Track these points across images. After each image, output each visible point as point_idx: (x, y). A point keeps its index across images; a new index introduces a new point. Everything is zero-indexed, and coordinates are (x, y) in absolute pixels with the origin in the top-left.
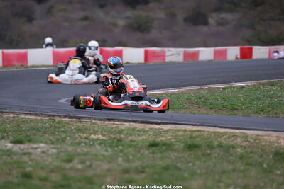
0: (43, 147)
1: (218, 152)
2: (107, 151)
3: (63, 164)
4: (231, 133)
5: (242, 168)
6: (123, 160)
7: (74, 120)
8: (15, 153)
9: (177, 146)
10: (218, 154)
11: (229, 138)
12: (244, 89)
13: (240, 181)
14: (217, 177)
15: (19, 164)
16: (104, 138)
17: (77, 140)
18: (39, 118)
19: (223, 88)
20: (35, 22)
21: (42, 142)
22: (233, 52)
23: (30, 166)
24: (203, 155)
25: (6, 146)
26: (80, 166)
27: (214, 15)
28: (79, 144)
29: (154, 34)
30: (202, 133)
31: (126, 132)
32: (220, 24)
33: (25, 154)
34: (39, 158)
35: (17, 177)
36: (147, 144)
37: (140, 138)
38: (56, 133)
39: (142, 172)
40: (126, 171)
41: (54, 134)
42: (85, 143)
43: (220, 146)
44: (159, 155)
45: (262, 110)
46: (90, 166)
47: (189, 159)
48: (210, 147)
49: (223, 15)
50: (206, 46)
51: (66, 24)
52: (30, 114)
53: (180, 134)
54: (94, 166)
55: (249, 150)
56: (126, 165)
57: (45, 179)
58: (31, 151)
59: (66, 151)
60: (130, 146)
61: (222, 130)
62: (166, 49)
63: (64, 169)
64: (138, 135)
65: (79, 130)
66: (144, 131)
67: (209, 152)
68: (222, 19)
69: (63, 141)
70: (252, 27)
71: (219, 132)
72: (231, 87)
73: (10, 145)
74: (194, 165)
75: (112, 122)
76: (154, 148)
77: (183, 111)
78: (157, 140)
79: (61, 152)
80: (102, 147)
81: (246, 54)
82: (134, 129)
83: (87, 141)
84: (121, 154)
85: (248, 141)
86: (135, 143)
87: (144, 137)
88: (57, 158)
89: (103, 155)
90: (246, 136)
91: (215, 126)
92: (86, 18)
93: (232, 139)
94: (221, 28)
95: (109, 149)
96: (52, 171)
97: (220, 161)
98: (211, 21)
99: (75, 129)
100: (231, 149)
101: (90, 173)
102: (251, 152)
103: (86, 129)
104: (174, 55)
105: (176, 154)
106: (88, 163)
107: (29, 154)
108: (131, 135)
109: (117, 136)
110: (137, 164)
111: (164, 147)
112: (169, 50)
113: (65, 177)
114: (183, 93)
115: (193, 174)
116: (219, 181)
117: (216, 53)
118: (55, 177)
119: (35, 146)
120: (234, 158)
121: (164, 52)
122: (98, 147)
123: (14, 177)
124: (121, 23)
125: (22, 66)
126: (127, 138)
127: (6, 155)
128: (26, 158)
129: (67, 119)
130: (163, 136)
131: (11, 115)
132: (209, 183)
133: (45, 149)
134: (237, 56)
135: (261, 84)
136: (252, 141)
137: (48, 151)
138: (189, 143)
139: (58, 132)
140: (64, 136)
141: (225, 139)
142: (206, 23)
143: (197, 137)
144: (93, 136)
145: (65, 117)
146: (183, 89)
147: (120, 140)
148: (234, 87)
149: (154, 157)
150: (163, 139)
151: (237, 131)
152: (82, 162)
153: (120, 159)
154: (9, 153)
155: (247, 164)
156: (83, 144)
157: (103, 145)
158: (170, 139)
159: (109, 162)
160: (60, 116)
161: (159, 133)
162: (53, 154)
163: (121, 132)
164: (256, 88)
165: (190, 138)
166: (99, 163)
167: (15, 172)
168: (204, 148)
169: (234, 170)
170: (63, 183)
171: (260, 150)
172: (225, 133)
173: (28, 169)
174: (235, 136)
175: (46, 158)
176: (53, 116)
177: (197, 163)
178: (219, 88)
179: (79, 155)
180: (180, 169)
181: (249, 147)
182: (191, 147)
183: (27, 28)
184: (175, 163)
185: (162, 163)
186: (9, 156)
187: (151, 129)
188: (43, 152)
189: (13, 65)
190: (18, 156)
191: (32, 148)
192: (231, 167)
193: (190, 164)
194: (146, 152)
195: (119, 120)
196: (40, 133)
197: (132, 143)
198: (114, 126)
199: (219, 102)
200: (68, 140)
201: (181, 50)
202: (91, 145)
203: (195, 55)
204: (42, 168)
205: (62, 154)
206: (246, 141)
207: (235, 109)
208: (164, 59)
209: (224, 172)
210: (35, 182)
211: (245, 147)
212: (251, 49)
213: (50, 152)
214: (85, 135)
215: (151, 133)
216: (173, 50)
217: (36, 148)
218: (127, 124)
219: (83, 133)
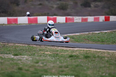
0: (26, 57)
1: (98, 59)
2: (52, 59)
3: (35, 64)
4: (103, 51)
5: (108, 66)
6: (59, 63)
7: (38, 46)
8: (15, 60)
9: (81, 57)
10: (98, 60)
11: (102, 53)
12: (107, 34)
13: (107, 71)
14: (98, 70)
15: (17, 64)
16: (51, 53)
17: (40, 54)
18: (23, 45)
19: (98, 33)
20: (20, 6)
21: (25, 55)
22: (102, 18)
23: (21, 65)
24: (92, 60)
25: (11, 57)
26: (41, 65)
27: (93, 3)
28: (41, 56)
29: (68, 11)
30: (91, 51)
31: (59, 51)
32: (95, 7)
33: (19, 60)
34: (25, 62)
35: (16, 69)
36: (69, 56)
37: (66, 54)
38: (31, 51)
39: (67, 67)
40: (61, 67)
41: (30, 52)
42: (43, 55)
43: (98, 57)
44: (74, 61)
45: (114, 42)
46: (46, 65)
47: (86, 62)
48: (94, 57)
49: (97, 3)
50: (90, 16)
51: (33, 7)
52: (20, 44)
53: (82, 52)
54: (47, 65)
55: (110, 59)
56: (60, 65)
57: (28, 70)
58: (21, 59)
59: (36, 59)
60: (62, 57)
61: (99, 50)
62: (74, 17)
63: (35, 66)
64: (65, 52)
65: (40, 50)
66: (67, 51)
67: (94, 59)
68: (96, 5)
69: (34, 54)
70: (109, 8)
71: (98, 51)
72: (101, 33)
73: (13, 56)
74: (88, 64)
75: (53, 47)
76: (71, 58)
77: (82, 42)
78: (72, 54)
79: (34, 59)
80: (50, 57)
81: (107, 19)
82: (63, 50)
83: (44, 55)
84: (58, 60)
85: (110, 55)
86: (63, 55)
87: (67, 53)
88: (32, 61)
89: (51, 60)
90: (109, 53)
91: (96, 49)
92: (41, 4)
93: (103, 54)
94: (96, 9)
95: (53, 58)
96: (30, 67)
97: (99, 63)
98: (92, 5)
99: (39, 50)
100: (103, 58)
101: (46, 68)
102: (111, 59)
103: (43, 50)
104: (78, 19)
105: (81, 60)
106: (45, 64)
107: (21, 60)
108: (61, 52)
109: (56, 52)
110: (65, 64)
111: (75, 57)
112: (75, 18)
113: (36, 70)
114: (82, 35)
115: (88, 68)
116: (99, 71)
117: (95, 19)
118: (32, 69)
119: (23, 57)
120: (104, 62)
121: (74, 18)
122: (49, 57)
123: (15, 69)
124: (55, 6)
125: (15, 24)
126: (60, 53)
127: (11, 60)
128: (19, 62)
129: (35, 46)
130: (75, 53)
131: (12, 44)
132: (95, 72)
133: (27, 58)
134: (103, 20)
135: (114, 31)
136: (111, 55)
137: (28, 59)
138: (86, 55)
139: (32, 51)
140: (34, 52)
141: (100, 54)
142: (90, 6)
143: (89, 53)
144: (46, 53)
145: (34, 45)
146: (82, 33)
147: (57, 54)
148: (103, 33)
149: (71, 61)
150: (75, 54)
151: (105, 51)
152: (43, 63)
153: (58, 62)
154: (12, 59)
155: (110, 64)
156: (42, 56)
157: (50, 56)
158: (78, 54)
159: (53, 63)
160: (32, 44)
161: (73, 51)
162: (30, 60)
163: (57, 51)
164: (112, 33)
165: (86, 53)
166: (49, 64)
167: (15, 67)
168: (92, 57)
169: (105, 67)
170: (35, 72)
171: (115, 58)
172: (100, 52)
173: (21, 66)
174: (104, 53)
175: (27, 62)
176: (29, 44)
177: (90, 64)
178: (96, 33)
179: (41, 60)
180: (82, 66)
181: (110, 57)
182: (87, 57)
183: (16, 8)
184: (80, 64)
185: (75, 64)
186: (12, 61)
187: (70, 50)
188: (26, 59)
189: (12, 24)
190: (16, 61)
191: (22, 58)
192: (103, 65)
193: (87, 64)
194: (68, 59)
195: (56, 46)
196: (25, 51)
197: (62, 55)
198: (55, 49)
199: (97, 39)
200: (36, 54)
201: (81, 17)
202: (45, 56)
203: (86, 20)
204: (26, 66)
205: (34, 60)
206: (109, 55)
207: (103, 42)
208: (74, 21)
209: (101, 67)
210: (24, 71)
211: (108, 57)
212: (109, 17)
213: (29, 59)
214: (43, 52)
215: (70, 51)
216: (77, 18)
217: (23, 58)
218: (60, 48)
219: (42, 51)
